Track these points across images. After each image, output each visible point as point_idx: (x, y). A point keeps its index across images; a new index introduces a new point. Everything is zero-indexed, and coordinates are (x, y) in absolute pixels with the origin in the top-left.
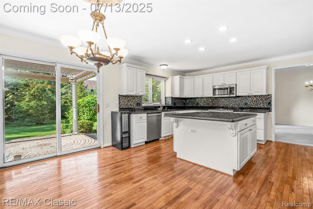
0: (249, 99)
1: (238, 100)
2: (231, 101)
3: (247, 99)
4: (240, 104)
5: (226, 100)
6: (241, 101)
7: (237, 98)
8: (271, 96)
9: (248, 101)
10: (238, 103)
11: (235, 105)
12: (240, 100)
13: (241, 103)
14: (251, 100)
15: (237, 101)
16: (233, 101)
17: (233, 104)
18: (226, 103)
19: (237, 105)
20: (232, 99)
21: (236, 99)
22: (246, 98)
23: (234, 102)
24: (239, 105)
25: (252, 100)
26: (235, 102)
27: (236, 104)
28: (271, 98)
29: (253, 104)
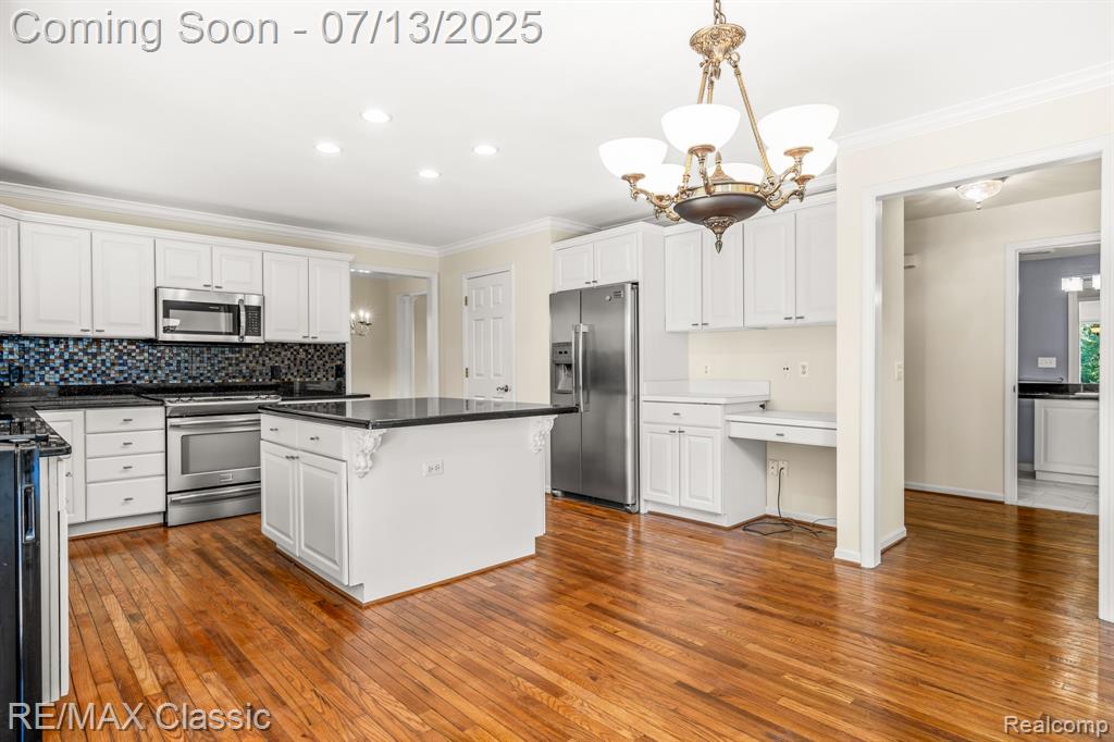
0: (285, 356)
1: (247, 356)
2: (220, 362)
3: (279, 353)
4: (254, 371)
5: (197, 355)
6: (257, 362)
7: (244, 349)
8: (344, 348)
9: (283, 362)
10: (247, 368)
11: (234, 377)
12: (254, 356)
13: (261, 368)
14: (292, 359)
15: (244, 362)
16: (227, 359)
17: (227, 375)
18: (198, 368)
19: (244, 377)
20: (223, 352)
21: (239, 352)
22: (277, 350)
23: (230, 365)
24: (251, 377)
25: (295, 359)
26: (237, 365)
27: (241, 371)
28: (344, 354)
29: (298, 371)
